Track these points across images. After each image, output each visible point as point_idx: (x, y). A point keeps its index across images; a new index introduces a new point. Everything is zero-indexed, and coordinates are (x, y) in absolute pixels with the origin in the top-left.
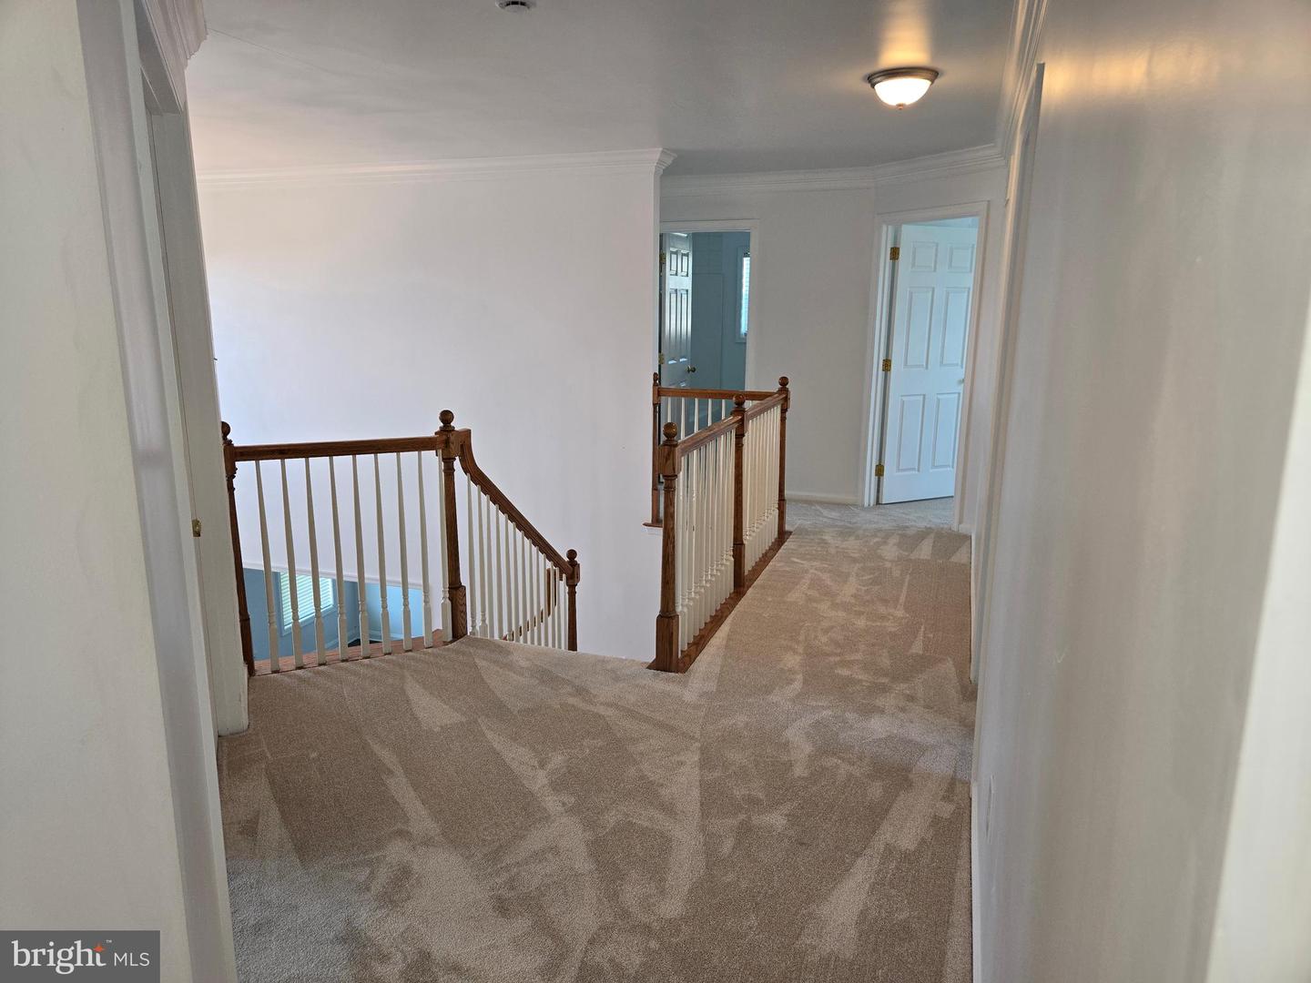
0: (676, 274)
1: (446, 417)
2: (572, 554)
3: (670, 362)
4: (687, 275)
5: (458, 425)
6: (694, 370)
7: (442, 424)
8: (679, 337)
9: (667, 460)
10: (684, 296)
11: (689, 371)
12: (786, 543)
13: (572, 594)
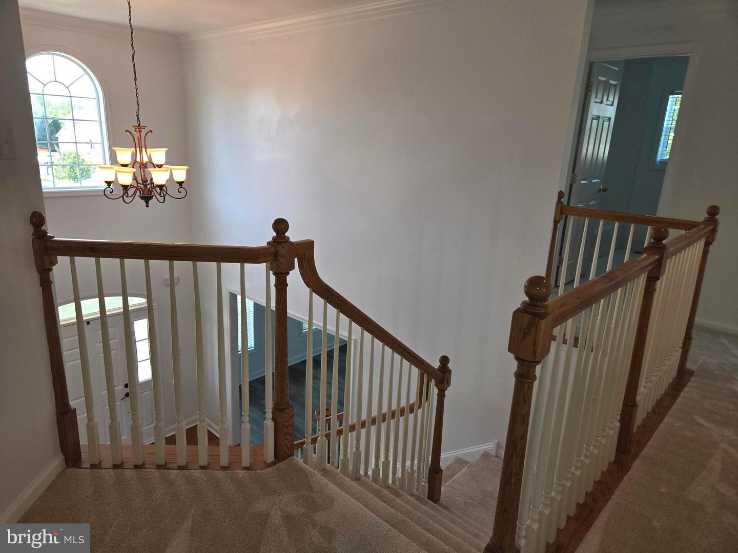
0: (601, 102)
1: (280, 226)
2: (445, 360)
3: (582, 182)
4: (612, 105)
5: (293, 235)
6: (605, 190)
7: (275, 234)
8: (594, 162)
9: (525, 335)
10: (606, 123)
11: (600, 191)
12: (686, 389)
13: (441, 397)
